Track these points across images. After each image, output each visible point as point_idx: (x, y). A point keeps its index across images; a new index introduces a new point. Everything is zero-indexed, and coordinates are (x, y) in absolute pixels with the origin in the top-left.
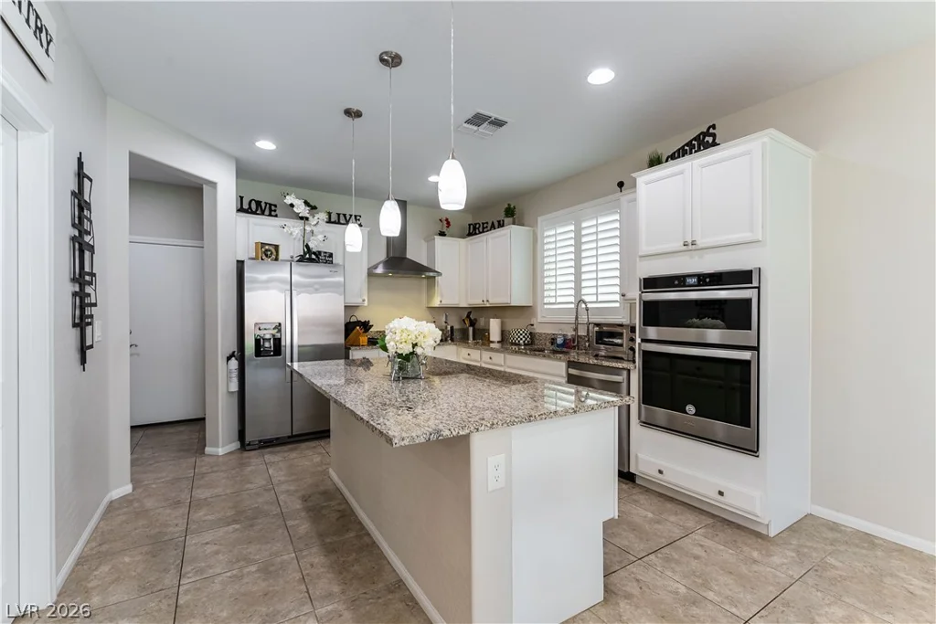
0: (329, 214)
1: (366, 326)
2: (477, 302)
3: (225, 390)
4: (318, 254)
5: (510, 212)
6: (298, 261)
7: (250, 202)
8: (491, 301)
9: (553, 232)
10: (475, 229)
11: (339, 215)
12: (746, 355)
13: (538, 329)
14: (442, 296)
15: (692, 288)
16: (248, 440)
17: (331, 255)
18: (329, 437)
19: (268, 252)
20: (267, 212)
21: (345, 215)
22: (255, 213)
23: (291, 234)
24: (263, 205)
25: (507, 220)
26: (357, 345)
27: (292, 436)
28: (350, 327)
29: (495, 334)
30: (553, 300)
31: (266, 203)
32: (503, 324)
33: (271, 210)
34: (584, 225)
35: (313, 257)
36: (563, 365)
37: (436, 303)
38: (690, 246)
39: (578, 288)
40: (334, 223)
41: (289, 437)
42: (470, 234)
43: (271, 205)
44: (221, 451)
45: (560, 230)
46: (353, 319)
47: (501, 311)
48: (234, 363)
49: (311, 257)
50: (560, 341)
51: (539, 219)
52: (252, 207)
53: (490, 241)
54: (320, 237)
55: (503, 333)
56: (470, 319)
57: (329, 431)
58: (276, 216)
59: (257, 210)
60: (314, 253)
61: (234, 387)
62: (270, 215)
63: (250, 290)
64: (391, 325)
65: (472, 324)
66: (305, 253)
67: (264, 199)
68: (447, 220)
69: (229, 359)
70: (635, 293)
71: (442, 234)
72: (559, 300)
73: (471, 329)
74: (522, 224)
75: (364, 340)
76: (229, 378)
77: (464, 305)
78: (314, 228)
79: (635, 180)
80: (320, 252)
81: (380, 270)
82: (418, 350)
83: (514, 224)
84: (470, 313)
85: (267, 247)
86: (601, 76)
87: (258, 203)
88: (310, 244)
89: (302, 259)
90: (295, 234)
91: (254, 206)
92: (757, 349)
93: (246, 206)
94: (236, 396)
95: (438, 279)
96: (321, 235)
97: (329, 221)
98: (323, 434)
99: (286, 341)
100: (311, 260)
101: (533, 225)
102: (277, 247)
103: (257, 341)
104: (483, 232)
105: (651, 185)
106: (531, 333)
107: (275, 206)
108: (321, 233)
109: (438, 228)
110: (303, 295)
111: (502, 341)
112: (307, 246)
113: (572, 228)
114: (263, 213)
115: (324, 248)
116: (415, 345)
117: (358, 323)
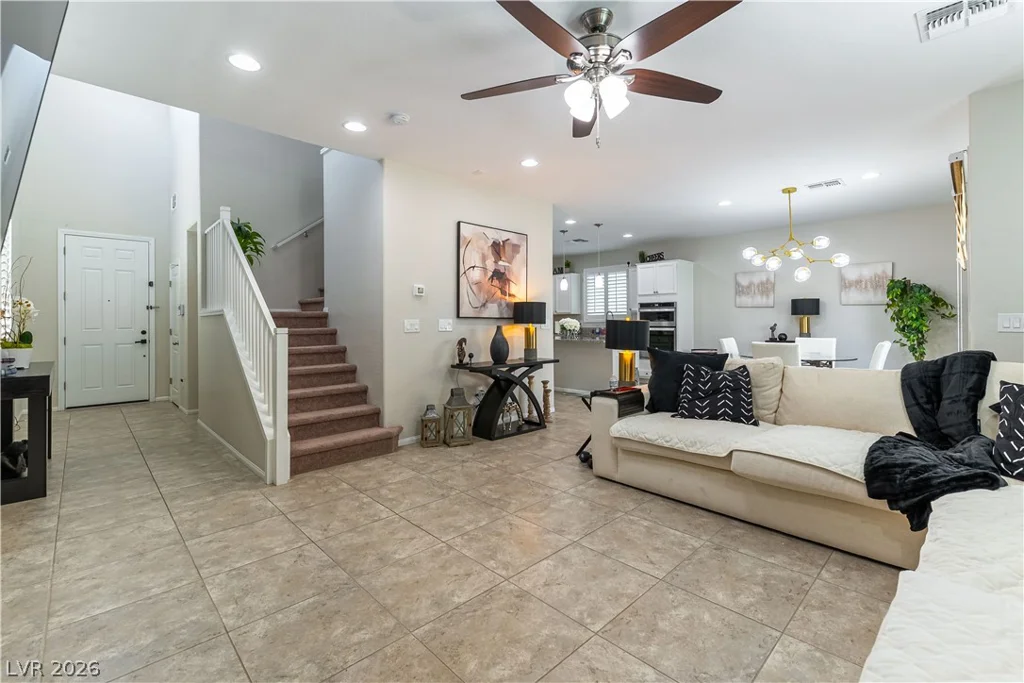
5: (568, 265)
9: (592, 278)
12: (673, 330)
15: (656, 308)
25: (567, 269)
30: (592, 311)
34: (609, 276)
38: (656, 293)
39: (606, 306)
45: (596, 277)
51: (584, 271)
70: (636, 308)
72: (596, 311)
74: (574, 272)
83: (571, 272)
86: (628, 236)
92: (675, 327)
101: (580, 272)
105: (643, 269)
113: (603, 276)
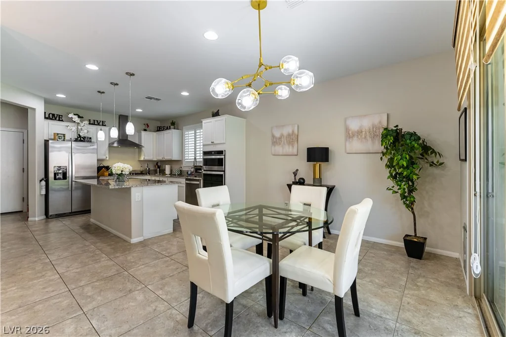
0: (90, 120)
1: (107, 168)
2: (160, 158)
3: (39, 194)
4: (84, 138)
5: (173, 124)
6: (74, 141)
7: (50, 114)
8: (165, 158)
9: (187, 133)
10: (160, 128)
11: (94, 121)
12: (222, 173)
13: (184, 169)
14: (145, 156)
15: (213, 155)
16: (50, 214)
17: (90, 138)
18: (90, 212)
19: (60, 137)
20: (57, 119)
21: (97, 121)
22: (52, 119)
23: (71, 129)
24: (56, 116)
25: (172, 127)
26: (103, 175)
27: (72, 213)
28: (99, 169)
29: (168, 171)
30: (187, 158)
31: (57, 115)
32: (171, 167)
33: (59, 118)
34: (197, 131)
35: (82, 139)
36: (185, 180)
37: (142, 159)
38: (213, 143)
39: (195, 154)
40: (92, 124)
41: (70, 213)
42: (158, 131)
43: (59, 116)
44: (37, 219)
45: (190, 133)
46: (101, 165)
47: (170, 162)
48: (43, 183)
49: (80, 139)
50: (189, 173)
51: (184, 127)
52: (50, 117)
53: (165, 134)
54: (86, 131)
55: (171, 171)
56: (158, 166)
57: (90, 210)
58: (62, 121)
59: (53, 117)
60: (82, 138)
61: (44, 192)
62: (59, 120)
63: (52, 151)
64: (114, 165)
65: (159, 167)
66: (78, 138)
67: (56, 113)
68: (147, 124)
69: (41, 181)
71: (145, 130)
72: (190, 158)
73: (158, 169)
74: (178, 129)
75: (107, 174)
76: (41, 189)
77: (155, 159)
78: (83, 128)
79: (202, 122)
80: (85, 137)
81: (115, 145)
82: (123, 173)
83: (174, 129)
84: (158, 163)
85: (60, 135)
87: (53, 115)
88: (80, 134)
89: (76, 140)
90: (73, 130)
91: (51, 116)
92: (224, 171)
93: (47, 116)
94: (44, 196)
95: (143, 149)
96: (86, 130)
97: (90, 124)
98: (88, 211)
99: (69, 174)
100: (81, 141)
101: (182, 130)
102: (64, 135)
103: (55, 174)
104: (163, 130)
106: (180, 170)
107: (62, 116)
108: (85, 129)
109: (144, 127)
110: (77, 154)
111: (171, 174)
112: (79, 135)
113: (193, 132)
114: (56, 119)
115: (86, 135)
116: (122, 171)
117: (104, 167)
